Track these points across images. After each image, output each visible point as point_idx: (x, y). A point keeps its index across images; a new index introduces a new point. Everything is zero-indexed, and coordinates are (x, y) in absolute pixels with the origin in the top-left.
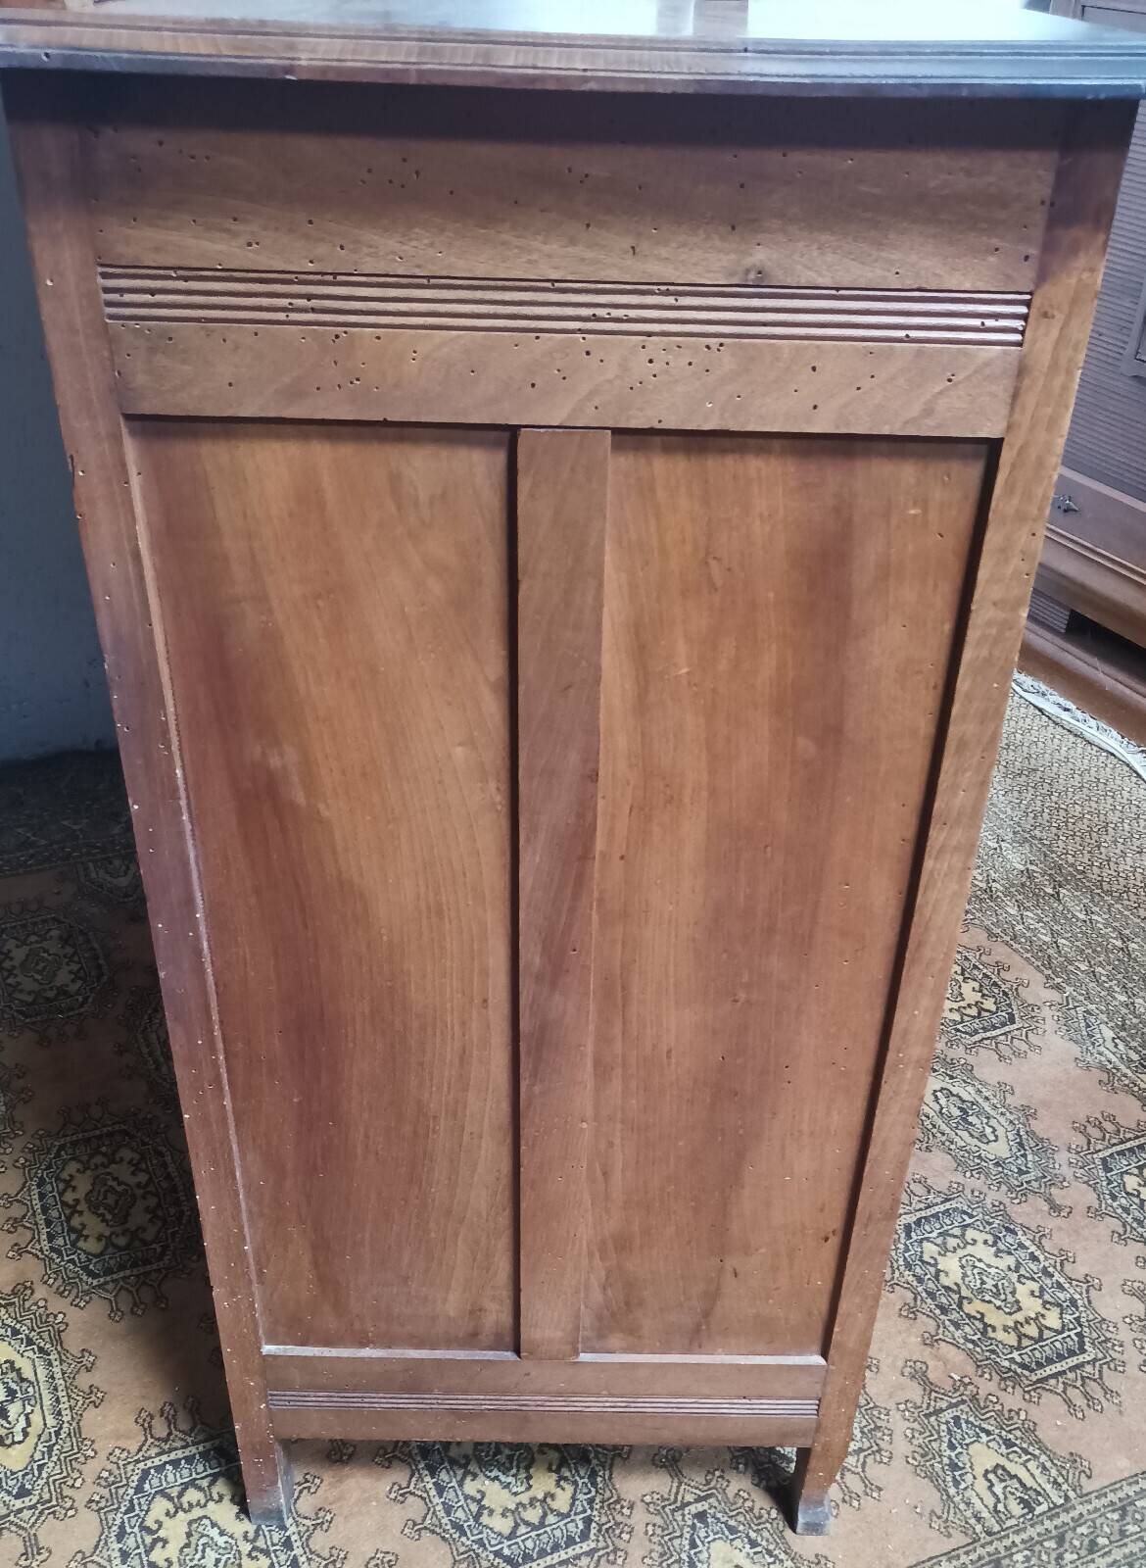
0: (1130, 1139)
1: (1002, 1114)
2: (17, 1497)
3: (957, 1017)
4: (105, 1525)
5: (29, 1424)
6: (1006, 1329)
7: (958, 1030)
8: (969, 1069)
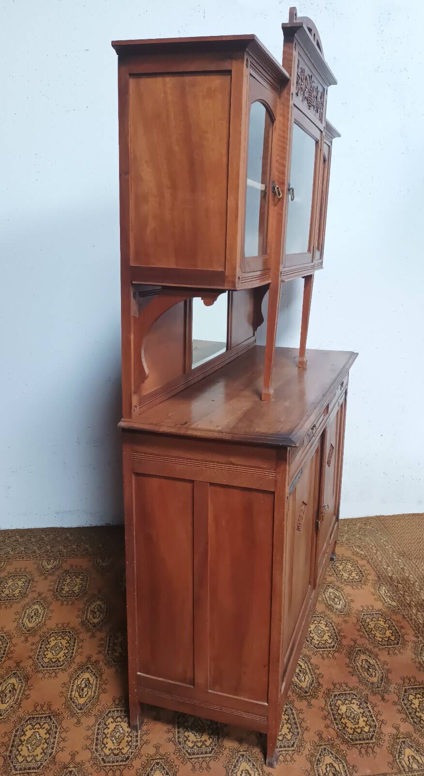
0: (417, 685)
1: (381, 670)
2: (79, 710)
3: (381, 640)
4: (96, 721)
5: (87, 694)
6: (351, 729)
7: (379, 643)
8: (377, 656)
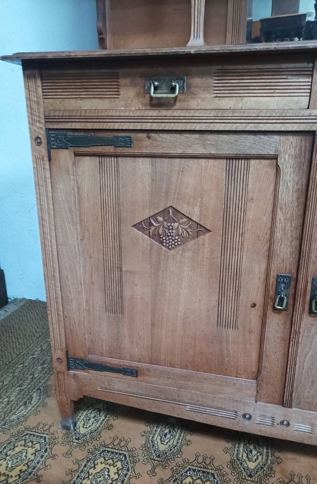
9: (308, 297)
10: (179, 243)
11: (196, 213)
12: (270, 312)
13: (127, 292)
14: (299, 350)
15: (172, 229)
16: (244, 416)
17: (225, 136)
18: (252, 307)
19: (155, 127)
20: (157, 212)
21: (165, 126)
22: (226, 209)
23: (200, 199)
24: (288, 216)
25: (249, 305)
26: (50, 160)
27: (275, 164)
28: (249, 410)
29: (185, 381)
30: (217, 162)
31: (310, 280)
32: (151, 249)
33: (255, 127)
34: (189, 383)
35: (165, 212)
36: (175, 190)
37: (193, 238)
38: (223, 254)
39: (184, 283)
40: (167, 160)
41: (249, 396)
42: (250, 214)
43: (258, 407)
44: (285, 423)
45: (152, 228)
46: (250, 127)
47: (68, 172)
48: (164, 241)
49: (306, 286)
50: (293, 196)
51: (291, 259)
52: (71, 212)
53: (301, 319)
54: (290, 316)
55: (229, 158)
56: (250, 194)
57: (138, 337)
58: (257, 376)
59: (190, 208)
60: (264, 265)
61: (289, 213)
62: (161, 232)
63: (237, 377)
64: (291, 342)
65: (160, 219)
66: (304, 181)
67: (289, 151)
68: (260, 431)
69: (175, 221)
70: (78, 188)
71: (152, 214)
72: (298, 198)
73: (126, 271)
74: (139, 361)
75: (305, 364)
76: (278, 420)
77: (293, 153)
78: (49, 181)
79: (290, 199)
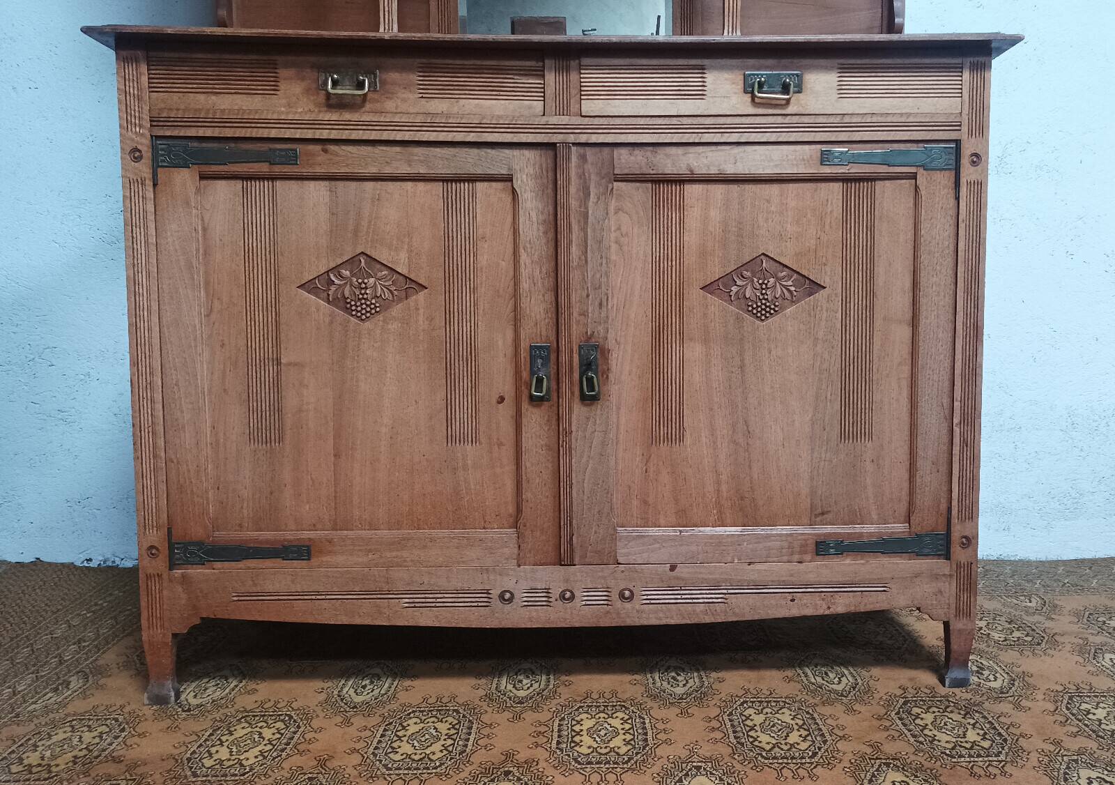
9: (576, 375)
10: (378, 309)
11: (402, 261)
12: (525, 405)
13: (291, 401)
14: (573, 460)
15: (366, 288)
16: (501, 596)
17: (438, 150)
18: (499, 403)
19: (334, 135)
20: (340, 262)
21: (350, 134)
22: (448, 252)
23: (407, 240)
24: (536, 257)
25: (494, 401)
26: (155, 185)
27: (510, 187)
28: (509, 584)
29: (398, 550)
30: (430, 185)
31: (575, 348)
32: (331, 322)
33: (479, 137)
34: (405, 554)
35: (352, 261)
36: (369, 227)
37: (400, 300)
38: (448, 322)
39: (389, 375)
40: (353, 185)
41: (507, 559)
42: (483, 260)
43: (522, 574)
44: (568, 595)
45: (333, 288)
46: (471, 137)
47: (188, 203)
48: (354, 308)
49: (571, 357)
50: (538, 229)
51: (547, 321)
52: (190, 266)
53: (570, 408)
54: (555, 408)
55: (445, 180)
56: (480, 231)
57: (311, 483)
58: (516, 521)
59: (392, 253)
60: (510, 334)
61: (537, 253)
62: (347, 294)
63: (484, 528)
64: (561, 449)
65: (346, 273)
66: (551, 208)
67: (526, 170)
68: (530, 619)
69: (370, 276)
70: (204, 229)
71: (332, 265)
72: (545, 233)
73: (289, 364)
74: (314, 527)
75: (585, 485)
76: (556, 593)
77: (532, 172)
78: (151, 217)
79: (535, 233)
